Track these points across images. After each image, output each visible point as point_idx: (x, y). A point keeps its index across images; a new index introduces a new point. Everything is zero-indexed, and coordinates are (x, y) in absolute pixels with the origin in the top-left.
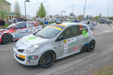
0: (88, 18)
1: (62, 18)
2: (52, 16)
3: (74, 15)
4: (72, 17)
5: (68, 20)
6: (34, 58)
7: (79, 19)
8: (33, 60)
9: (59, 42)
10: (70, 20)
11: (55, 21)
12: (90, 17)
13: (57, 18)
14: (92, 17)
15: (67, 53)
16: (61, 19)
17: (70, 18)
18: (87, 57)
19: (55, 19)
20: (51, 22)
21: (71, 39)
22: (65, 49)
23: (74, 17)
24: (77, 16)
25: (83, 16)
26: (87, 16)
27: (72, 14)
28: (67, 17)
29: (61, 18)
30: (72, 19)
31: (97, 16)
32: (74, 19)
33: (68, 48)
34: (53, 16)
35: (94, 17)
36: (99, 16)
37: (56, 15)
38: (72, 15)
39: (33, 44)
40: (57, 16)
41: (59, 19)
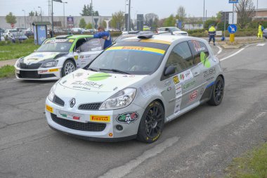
0: (142, 22)
1: (54, 24)
2: (14, 18)
3: (97, 14)
4: (89, 20)
5: (76, 30)
6: (130, 117)
7: (115, 28)
8: (129, 122)
9: (167, 81)
10: (84, 30)
11: (28, 34)
12: (151, 20)
13: (36, 25)
14: (156, 19)
15: (179, 108)
16: (49, 28)
17: (83, 24)
18: (147, 157)
19: (28, 30)
20: (14, 41)
21: (184, 73)
22: (177, 97)
23: (96, 20)
24: (106, 18)
25: (127, 16)
26: (140, 16)
27: (91, 8)
28: (71, 20)
29: (49, 23)
30: (90, 27)
31: (171, 17)
32: (96, 27)
33: (181, 95)
34: (20, 18)
35: (164, 20)
36: (177, 17)
37: (32, 14)
38: (90, 15)
39: (116, 88)
40: (35, 19)
41: (43, 29)
